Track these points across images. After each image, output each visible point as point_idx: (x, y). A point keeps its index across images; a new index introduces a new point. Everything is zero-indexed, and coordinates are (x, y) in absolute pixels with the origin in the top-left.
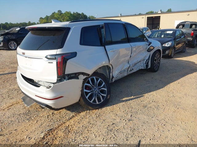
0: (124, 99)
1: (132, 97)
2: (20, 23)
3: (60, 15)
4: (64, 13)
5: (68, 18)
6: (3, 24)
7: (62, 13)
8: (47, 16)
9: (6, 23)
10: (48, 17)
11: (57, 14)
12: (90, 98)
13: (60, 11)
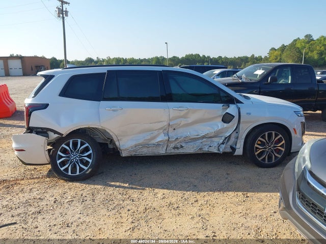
0: (113, 183)
1: (126, 185)
2: (239, 57)
3: (308, 42)
4: (318, 40)
5: (323, 47)
6: (215, 58)
7: (313, 40)
8: (283, 45)
9: (219, 57)
10: (285, 47)
11: (302, 41)
12: (63, 164)
13: (308, 36)
